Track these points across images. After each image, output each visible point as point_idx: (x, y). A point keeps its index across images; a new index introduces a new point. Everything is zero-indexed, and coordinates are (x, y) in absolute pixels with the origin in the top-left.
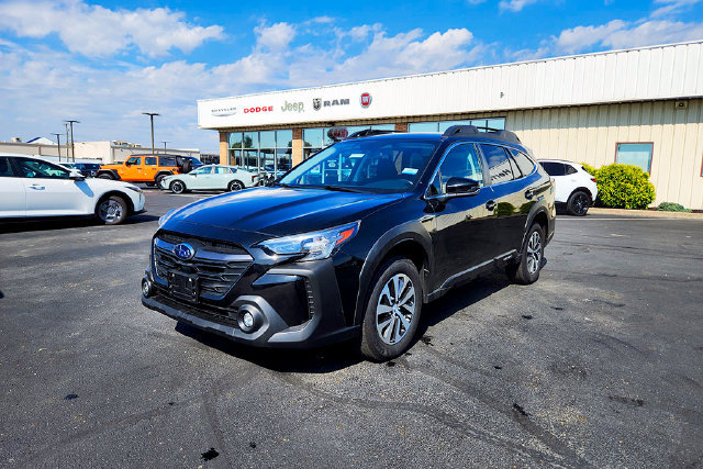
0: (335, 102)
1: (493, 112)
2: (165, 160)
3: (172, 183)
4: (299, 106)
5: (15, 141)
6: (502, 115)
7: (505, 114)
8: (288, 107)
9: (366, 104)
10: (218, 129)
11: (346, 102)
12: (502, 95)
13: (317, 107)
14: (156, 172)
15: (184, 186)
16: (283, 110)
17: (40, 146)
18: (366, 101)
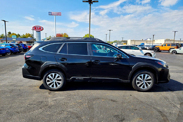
2: (173, 45)
3: (173, 51)
5: (142, 40)
14: (170, 48)
15: (176, 52)
17: (147, 41)
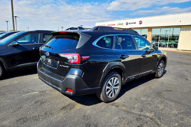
0: (132, 23)
1: (175, 26)
4: (122, 24)
6: (180, 27)
7: (181, 26)
8: (119, 24)
9: (141, 24)
11: (135, 23)
12: (180, 21)
13: (127, 24)
16: (118, 25)
18: (141, 23)
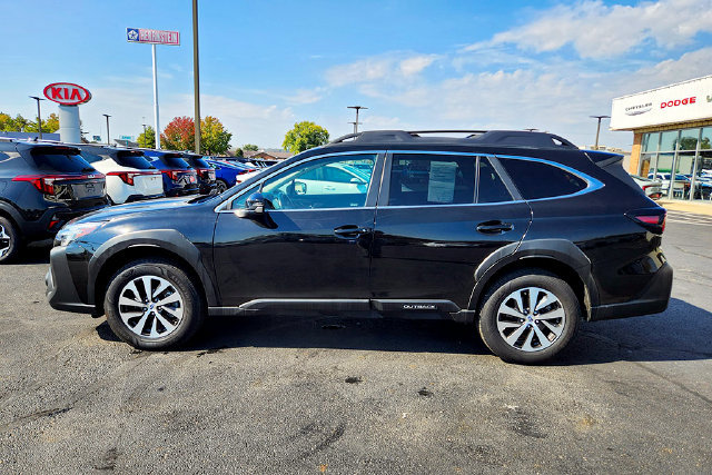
10: (634, 130)
16: (709, 100)
